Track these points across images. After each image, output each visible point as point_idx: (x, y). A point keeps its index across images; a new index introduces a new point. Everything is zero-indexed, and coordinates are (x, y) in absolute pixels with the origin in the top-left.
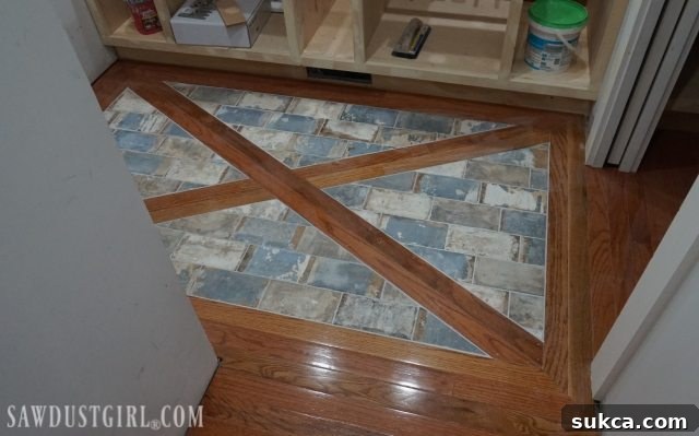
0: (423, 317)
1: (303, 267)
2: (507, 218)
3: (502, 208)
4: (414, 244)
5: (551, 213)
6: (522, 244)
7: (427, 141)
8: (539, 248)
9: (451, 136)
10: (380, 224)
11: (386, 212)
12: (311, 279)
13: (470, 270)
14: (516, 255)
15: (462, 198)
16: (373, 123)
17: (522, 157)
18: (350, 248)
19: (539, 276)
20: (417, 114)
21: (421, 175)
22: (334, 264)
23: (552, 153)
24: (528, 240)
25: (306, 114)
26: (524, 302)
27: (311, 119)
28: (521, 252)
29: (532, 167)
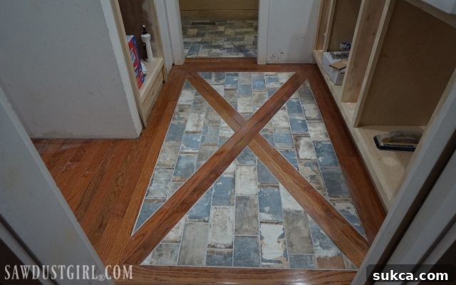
0: (159, 201)
1: (190, 151)
2: (249, 240)
3: (259, 236)
4: (214, 191)
5: (265, 271)
6: (226, 251)
7: (314, 186)
8: (224, 262)
9: (328, 198)
10: (226, 174)
11: (237, 175)
12: (182, 155)
13: (197, 220)
14: (213, 247)
15: (262, 211)
16: (318, 156)
17: (325, 247)
18: (205, 165)
19: (195, 262)
20: (342, 176)
21: (278, 187)
22: (194, 161)
23: (343, 273)
24: (230, 255)
25: (309, 128)
26: (172, 252)
27: (307, 130)
28: (216, 250)
29: (317, 255)
